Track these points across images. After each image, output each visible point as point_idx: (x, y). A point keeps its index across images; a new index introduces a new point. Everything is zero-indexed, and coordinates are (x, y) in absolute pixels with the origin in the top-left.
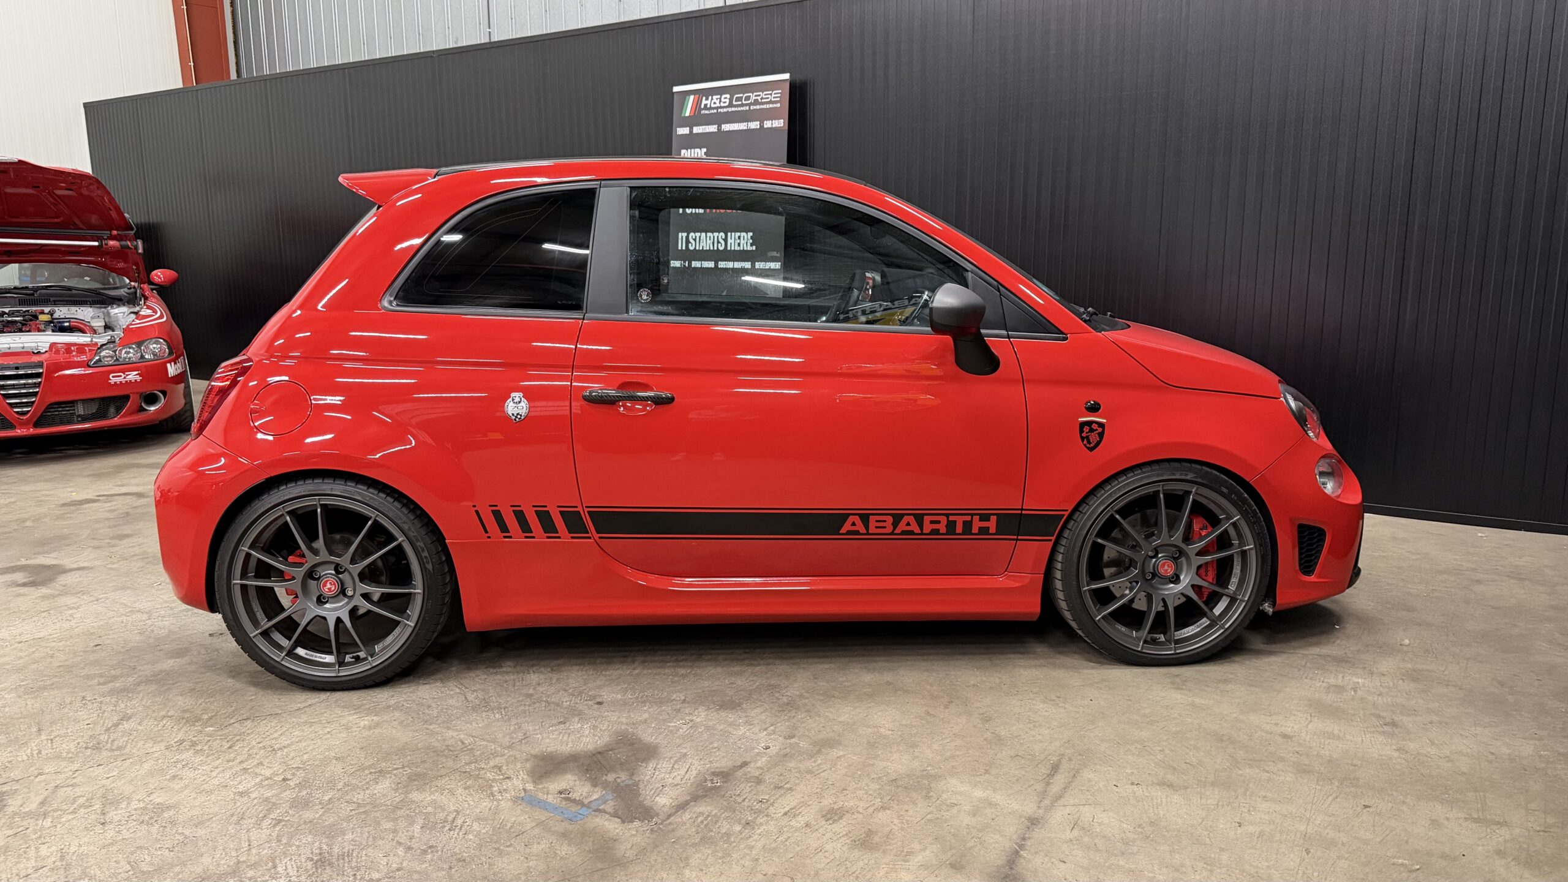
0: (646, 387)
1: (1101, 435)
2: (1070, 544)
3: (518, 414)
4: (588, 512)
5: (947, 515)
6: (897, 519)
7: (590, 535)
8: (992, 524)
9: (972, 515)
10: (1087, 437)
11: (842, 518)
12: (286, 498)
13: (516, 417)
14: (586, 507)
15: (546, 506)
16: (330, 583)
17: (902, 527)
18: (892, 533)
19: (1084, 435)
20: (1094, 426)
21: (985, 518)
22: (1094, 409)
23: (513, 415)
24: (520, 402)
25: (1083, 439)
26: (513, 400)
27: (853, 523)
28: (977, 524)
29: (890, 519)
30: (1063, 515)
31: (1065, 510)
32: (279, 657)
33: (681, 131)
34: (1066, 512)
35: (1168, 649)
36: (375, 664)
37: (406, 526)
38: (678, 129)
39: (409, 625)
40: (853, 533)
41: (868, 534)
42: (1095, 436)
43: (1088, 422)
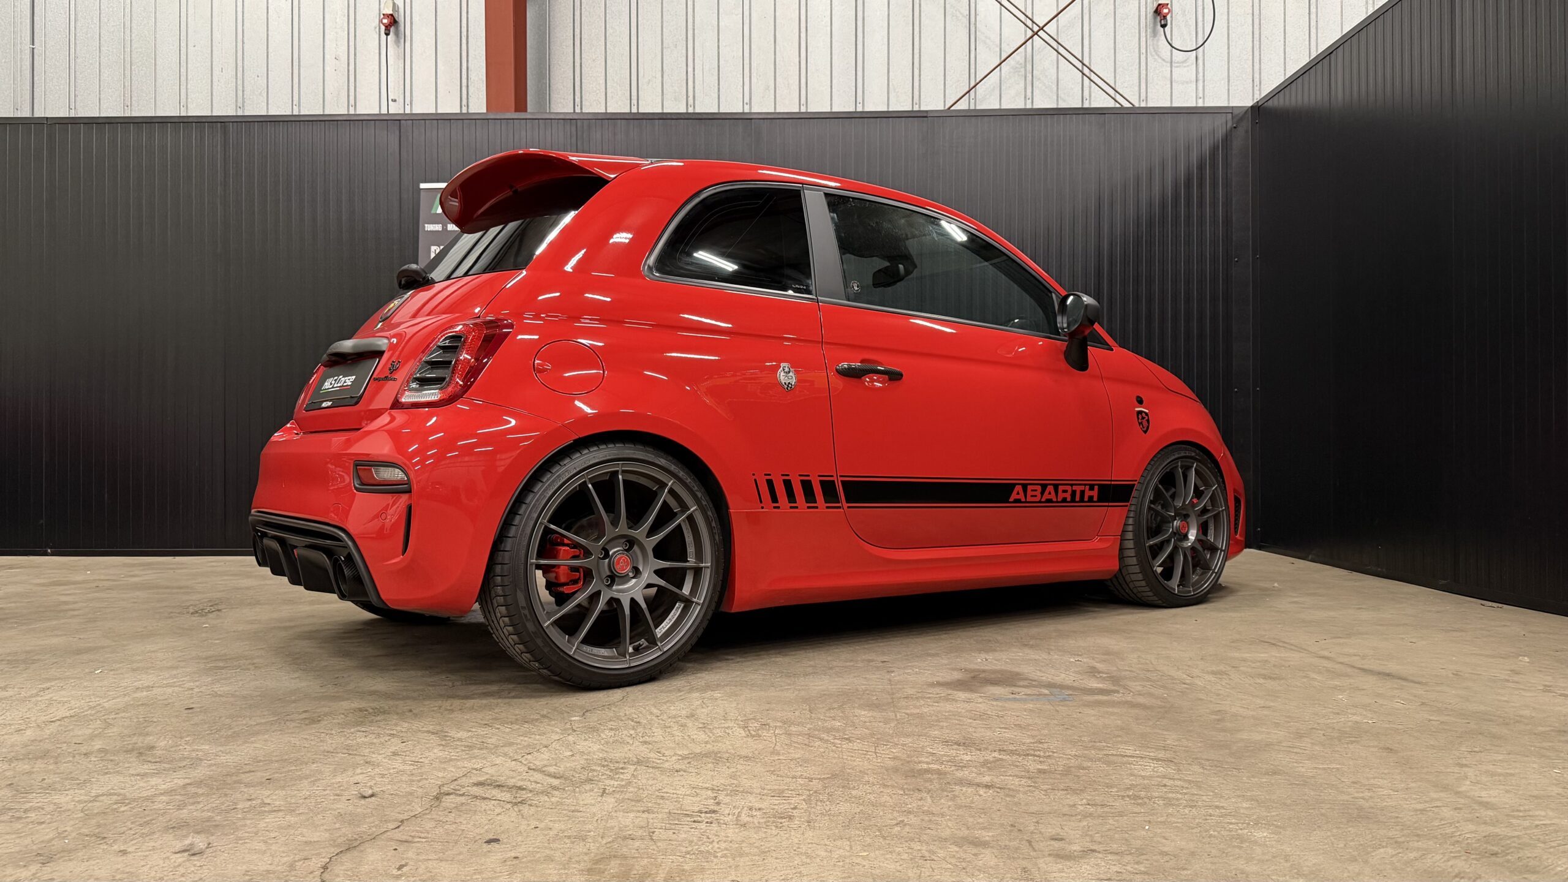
0: (881, 364)
1: (1148, 421)
2: (1137, 508)
3: (789, 383)
4: (842, 481)
5: (1072, 485)
6: (1044, 487)
7: (840, 505)
8: (1095, 494)
9: (1085, 485)
10: (1142, 423)
11: (1008, 488)
12: (591, 463)
13: (788, 386)
14: (841, 476)
15: (808, 476)
16: (624, 560)
17: (1046, 496)
18: (1040, 502)
19: (1140, 421)
20: (1144, 415)
21: (1092, 488)
22: (1140, 401)
23: (785, 383)
24: (789, 372)
25: (1140, 424)
26: (784, 370)
27: (1017, 493)
28: (1088, 493)
29: (1039, 488)
30: (1134, 485)
31: (1136, 481)
32: (571, 651)
33: (430, 227)
34: (1136, 483)
35: (1190, 592)
36: (665, 649)
37: (699, 494)
38: (426, 225)
39: (697, 604)
40: (1017, 501)
41: (1026, 502)
42: (1145, 423)
43: (1140, 412)
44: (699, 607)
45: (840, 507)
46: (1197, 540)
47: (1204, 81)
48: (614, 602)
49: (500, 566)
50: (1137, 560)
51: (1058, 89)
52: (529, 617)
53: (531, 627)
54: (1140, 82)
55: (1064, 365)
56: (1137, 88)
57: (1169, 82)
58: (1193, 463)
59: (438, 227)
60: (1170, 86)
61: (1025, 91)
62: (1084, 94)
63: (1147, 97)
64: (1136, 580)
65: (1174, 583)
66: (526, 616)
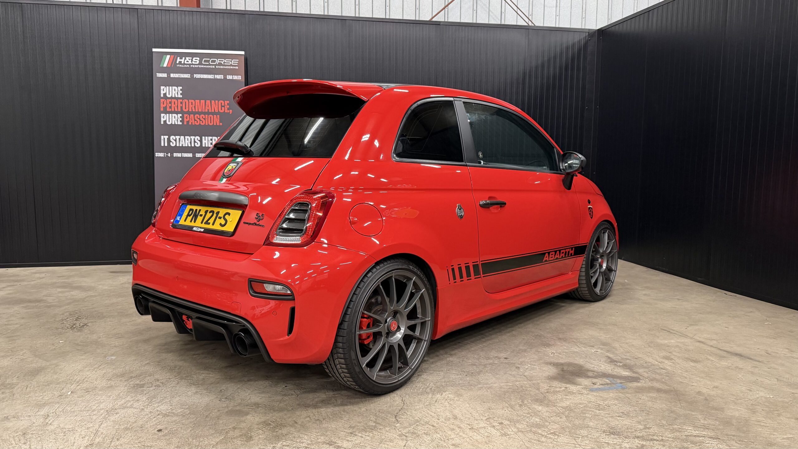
0: (497, 199)
1: (592, 212)
2: (587, 256)
3: (461, 215)
4: (481, 264)
5: (565, 249)
6: (556, 252)
8: (573, 252)
9: (570, 248)
11: (543, 255)
13: (461, 217)
14: (481, 261)
15: (468, 263)
16: (393, 323)
17: (556, 256)
18: (554, 260)
19: (589, 212)
21: (572, 249)
22: (589, 202)
23: (458, 215)
24: (461, 209)
25: (589, 214)
26: (458, 208)
27: (546, 257)
28: (570, 252)
29: (554, 253)
30: (587, 245)
31: (588, 243)
32: (374, 378)
33: (159, 75)
34: (588, 244)
35: (603, 293)
36: (412, 368)
37: (426, 282)
38: (157, 74)
39: (425, 341)
40: (546, 261)
41: (549, 261)
42: (591, 214)
43: (590, 208)
44: (426, 342)
45: (480, 277)
46: (607, 267)
47: (560, 7)
48: (391, 347)
49: (341, 338)
50: (586, 281)
51: (489, 6)
52: (357, 364)
53: (357, 369)
54: (529, 5)
55: (563, 188)
56: (528, 9)
57: (543, 7)
58: (607, 230)
59: (165, 75)
60: (543, 8)
61: (473, 6)
62: (502, 10)
63: (532, 14)
64: (585, 291)
65: (597, 290)
66: (355, 364)
